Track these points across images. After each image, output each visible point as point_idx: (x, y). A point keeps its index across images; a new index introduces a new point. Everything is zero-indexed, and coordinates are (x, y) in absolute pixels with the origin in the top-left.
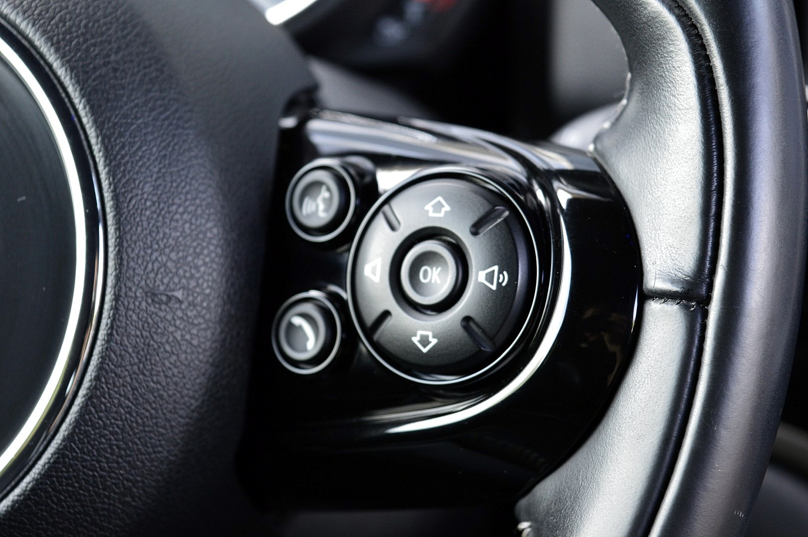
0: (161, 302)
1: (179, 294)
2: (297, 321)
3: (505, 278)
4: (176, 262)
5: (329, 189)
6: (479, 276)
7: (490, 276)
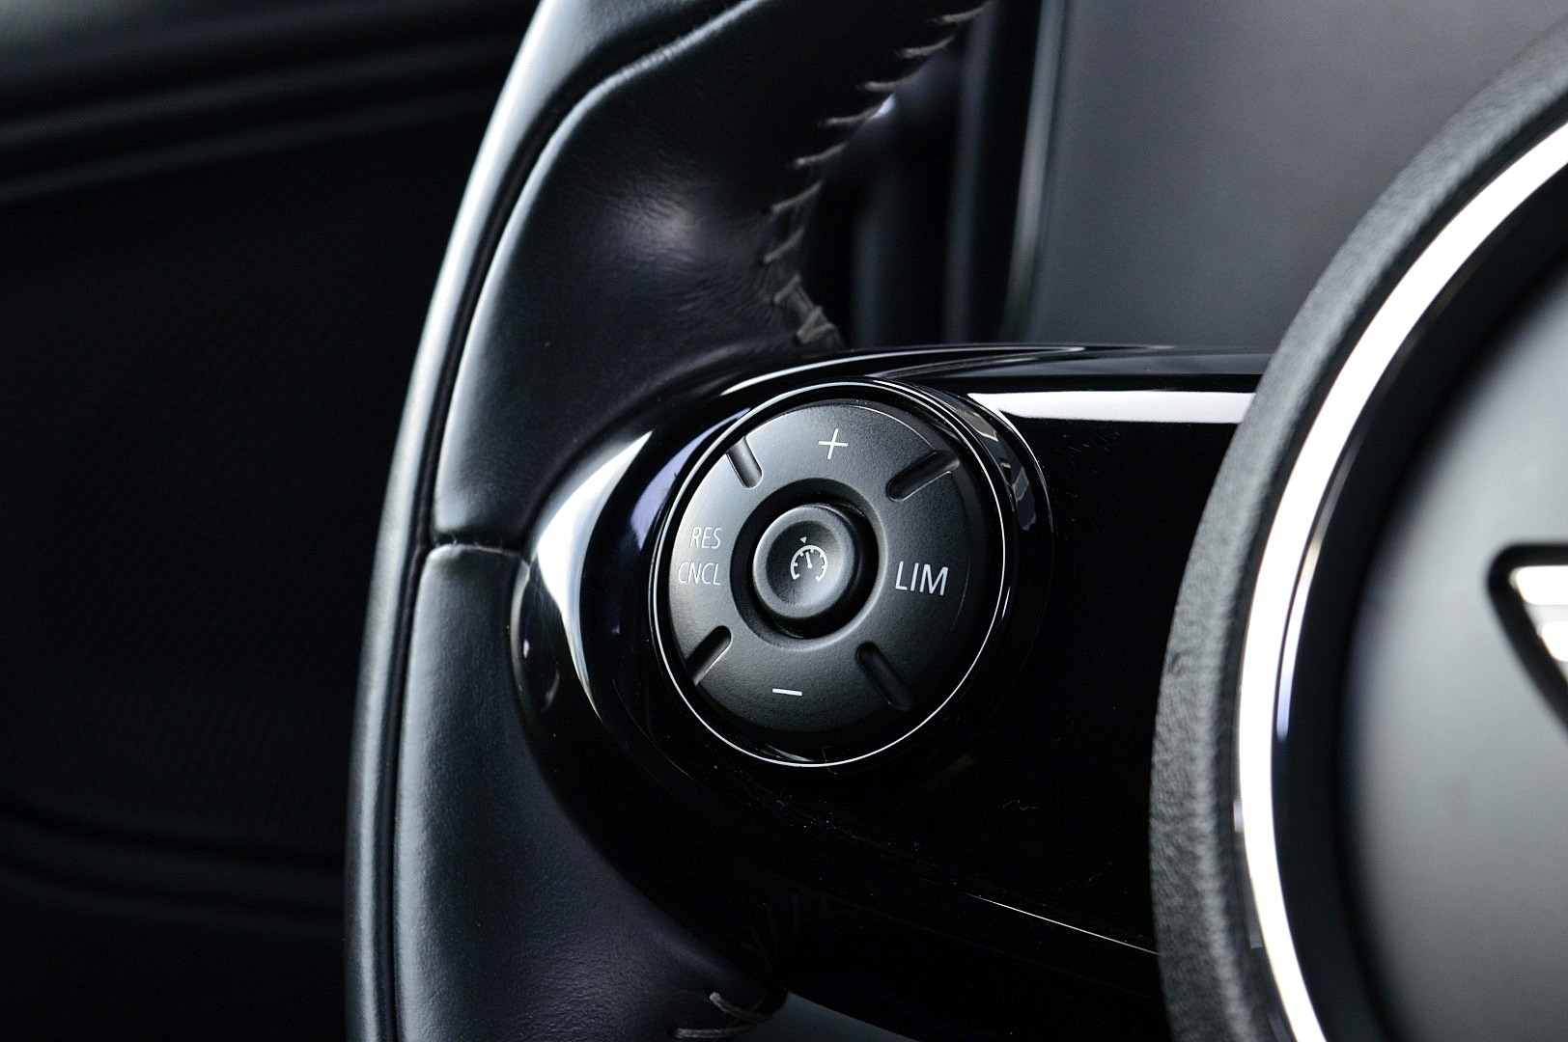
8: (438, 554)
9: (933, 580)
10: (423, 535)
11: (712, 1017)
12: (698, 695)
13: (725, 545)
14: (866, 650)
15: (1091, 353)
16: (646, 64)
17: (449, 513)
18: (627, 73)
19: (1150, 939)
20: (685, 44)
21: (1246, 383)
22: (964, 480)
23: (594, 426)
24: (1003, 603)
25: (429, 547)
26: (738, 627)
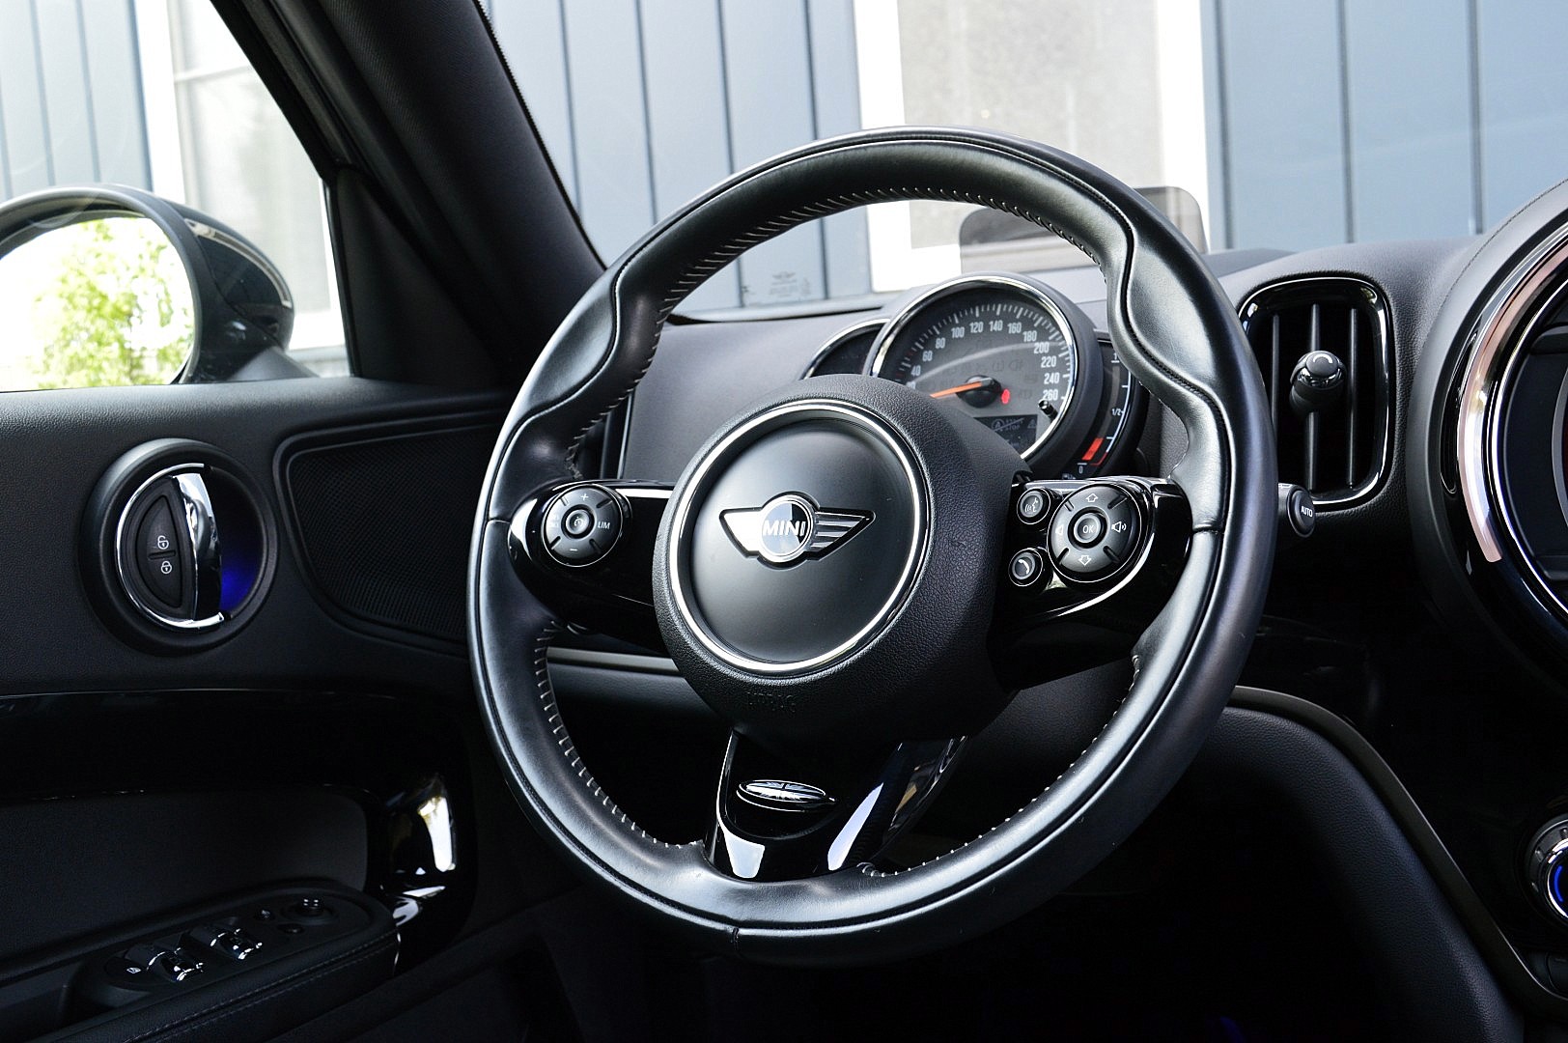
0: (955, 546)
1: (964, 543)
2: (1021, 561)
3: (1124, 527)
4: (963, 528)
5: (1038, 499)
6: (1111, 527)
7: (1117, 527)
8: (491, 522)
9: (606, 525)
10: (486, 519)
11: (552, 627)
12: (553, 552)
13: (560, 519)
14: (591, 540)
15: (638, 481)
16: (542, 414)
17: (493, 513)
18: (537, 416)
19: (652, 602)
20: (551, 410)
21: (671, 488)
22: (613, 505)
23: (527, 495)
24: (620, 535)
25: (488, 521)
26: (562, 536)
